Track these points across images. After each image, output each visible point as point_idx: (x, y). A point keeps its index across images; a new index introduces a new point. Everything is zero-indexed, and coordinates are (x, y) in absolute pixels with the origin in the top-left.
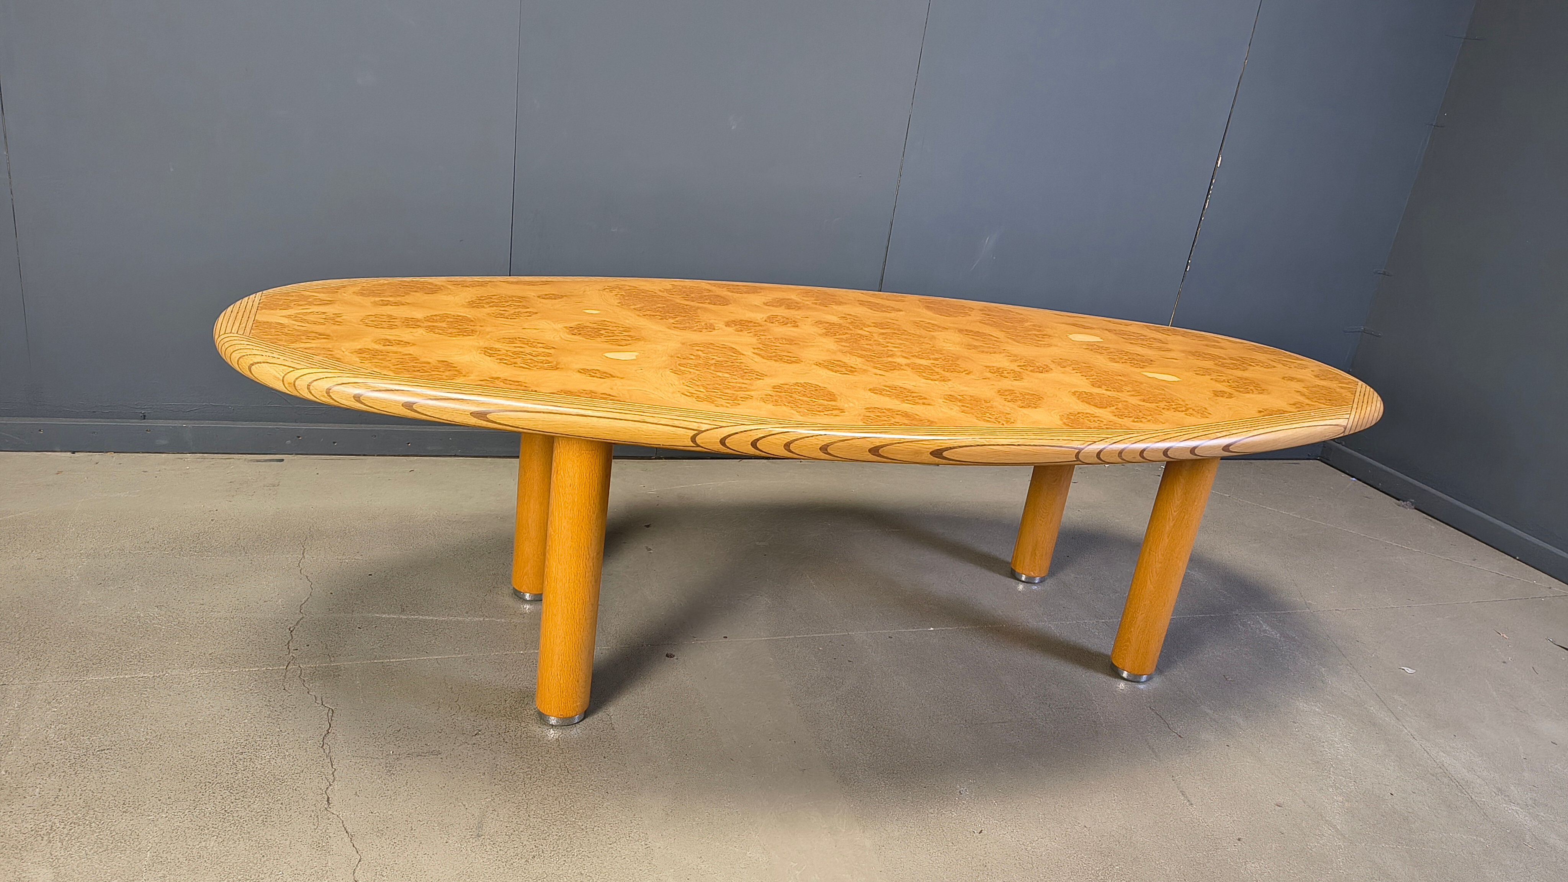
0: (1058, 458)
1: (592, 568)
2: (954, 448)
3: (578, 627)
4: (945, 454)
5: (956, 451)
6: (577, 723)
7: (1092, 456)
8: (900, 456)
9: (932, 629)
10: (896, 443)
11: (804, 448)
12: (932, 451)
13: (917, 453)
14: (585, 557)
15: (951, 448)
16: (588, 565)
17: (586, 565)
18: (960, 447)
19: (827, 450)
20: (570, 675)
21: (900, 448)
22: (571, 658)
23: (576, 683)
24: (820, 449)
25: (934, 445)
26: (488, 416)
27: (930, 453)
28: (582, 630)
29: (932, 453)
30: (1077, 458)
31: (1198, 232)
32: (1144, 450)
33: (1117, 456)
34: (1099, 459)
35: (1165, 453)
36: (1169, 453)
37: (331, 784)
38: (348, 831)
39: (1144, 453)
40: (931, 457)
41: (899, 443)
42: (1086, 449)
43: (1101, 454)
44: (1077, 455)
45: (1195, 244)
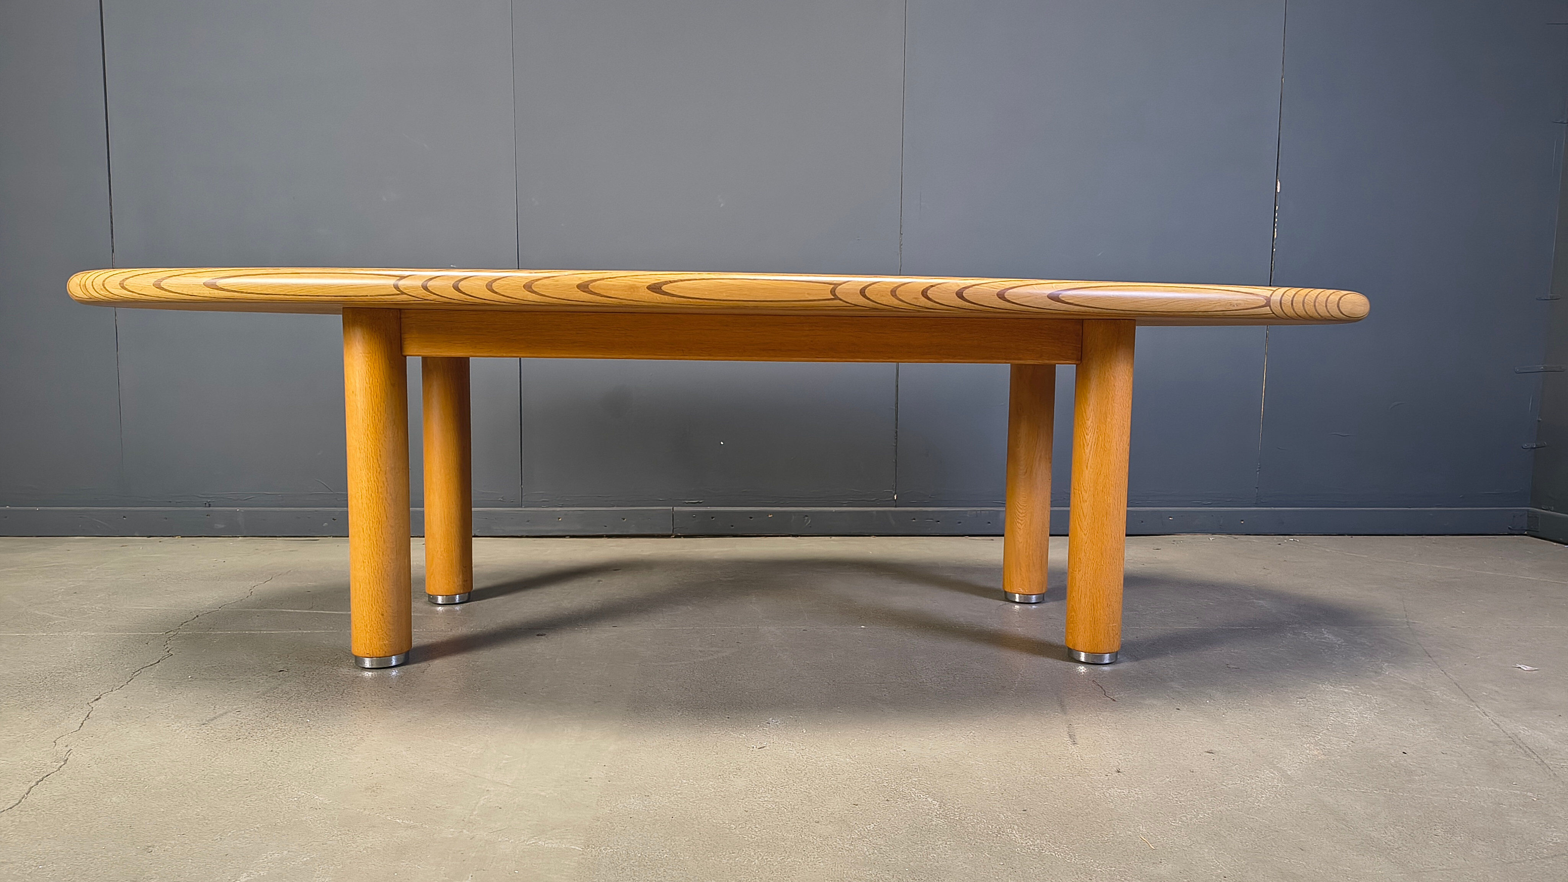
2: (675, 282)
3: (376, 549)
4: (664, 288)
5: (677, 285)
7: (854, 296)
9: (863, 627)
10: (607, 278)
11: (508, 286)
12: (650, 285)
13: (632, 288)
15: (671, 282)
17: (377, 478)
18: (682, 281)
19: (531, 288)
20: (372, 605)
21: (611, 283)
22: (372, 586)
24: (524, 286)
25: (651, 279)
26: (216, 283)
27: (647, 288)
28: (381, 554)
29: (649, 288)
30: (834, 295)
31: (1273, 265)
32: (928, 289)
33: (890, 294)
34: (865, 296)
35: (957, 294)
36: (964, 295)
37: (112, 691)
38: (89, 715)
39: (929, 292)
40: (650, 292)
41: (610, 278)
42: (843, 285)
43: (866, 290)
44: (833, 292)
45: (1272, 279)
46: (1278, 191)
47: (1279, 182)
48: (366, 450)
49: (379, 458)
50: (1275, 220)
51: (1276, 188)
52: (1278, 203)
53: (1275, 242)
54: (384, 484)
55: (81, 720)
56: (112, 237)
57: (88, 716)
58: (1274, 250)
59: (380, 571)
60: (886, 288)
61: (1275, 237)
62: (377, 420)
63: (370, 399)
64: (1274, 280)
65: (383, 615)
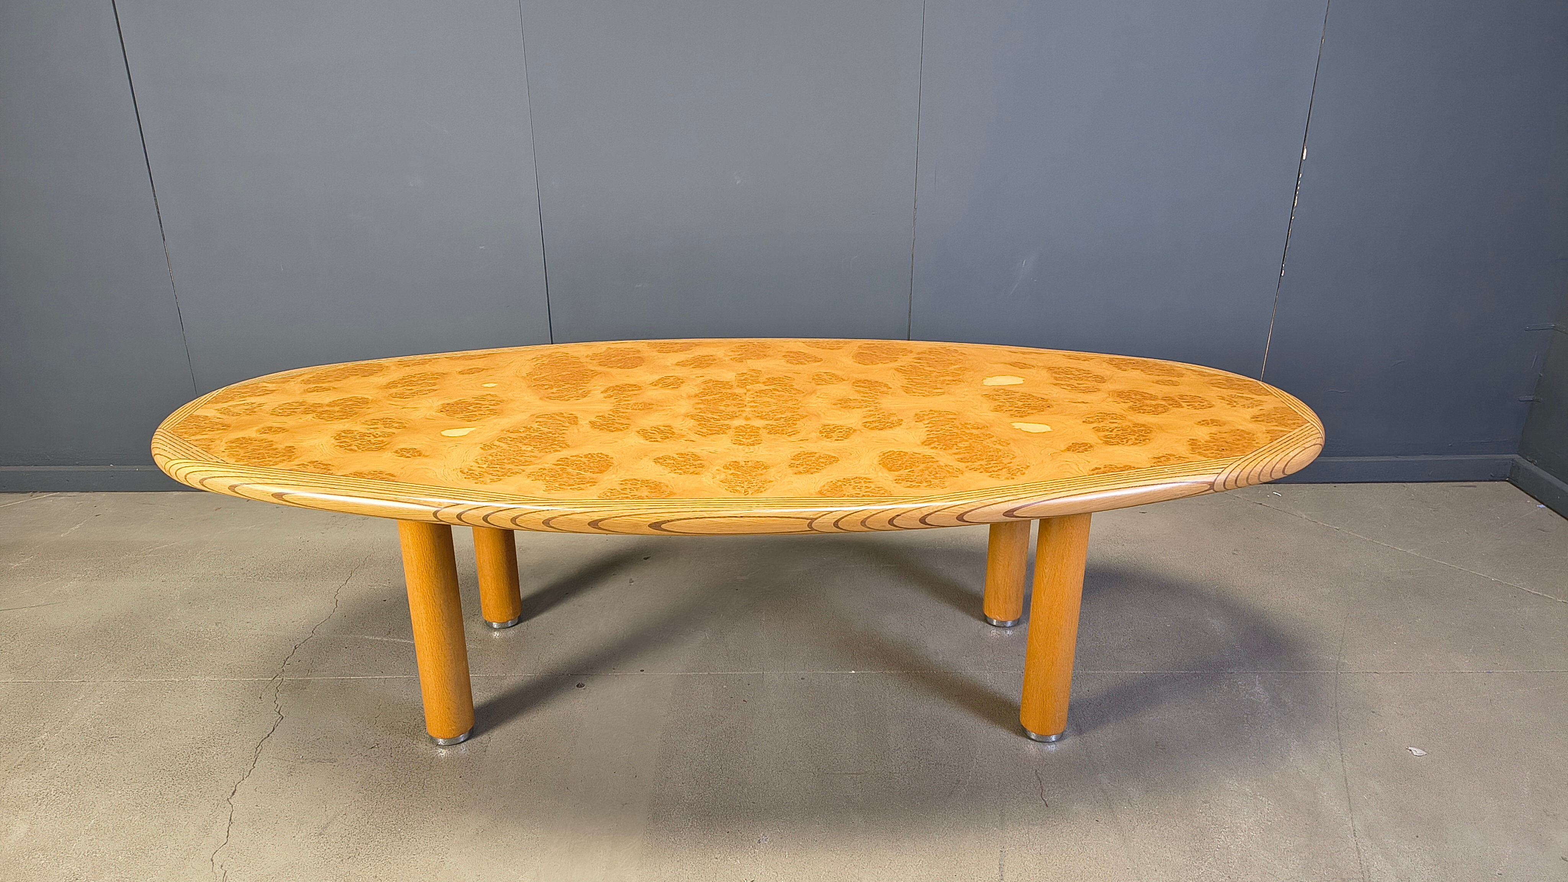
0: (788, 528)
1: (441, 614)
2: (672, 521)
4: (663, 526)
5: (675, 524)
6: (463, 742)
7: (828, 526)
8: (619, 529)
9: (853, 672)
10: (613, 517)
11: (529, 522)
12: (651, 524)
14: (431, 604)
15: (668, 521)
16: (436, 611)
17: (434, 611)
18: (678, 520)
19: (549, 524)
21: (618, 522)
23: (447, 710)
24: (543, 523)
25: (652, 518)
26: (283, 497)
27: (649, 526)
28: (443, 666)
29: (650, 526)
30: (811, 527)
31: (1290, 232)
32: (894, 518)
33: (860, 524)
34: (838, 527)
35: (920, 521)
36: (926, 521)
37: (243, 779)
38: (232, 818)
39: (894, 521)
40: (651, 529)
41: (616, 517)
42: (819, 519)
43: (839, 523)
44: (810, 525)
45: (1288, 246)
46: (1304, 158)
47: (1305, 150)
48: (422, 590)
49: (433, 595)
50: (1297, 188)
51: (1302, 155)
52: (1302, 171)
53: (1294, 210)
54: (439, 614)
55: (227, 825)
56: (161, 226)
57: (230, 820)
58: (1293, 218)
59: (443, 678)
60: (857, 520)
61: (1295, 205)
62: (429, 567)
63: (421, 552)
64: (1289, 248)
65: (449, 709)
